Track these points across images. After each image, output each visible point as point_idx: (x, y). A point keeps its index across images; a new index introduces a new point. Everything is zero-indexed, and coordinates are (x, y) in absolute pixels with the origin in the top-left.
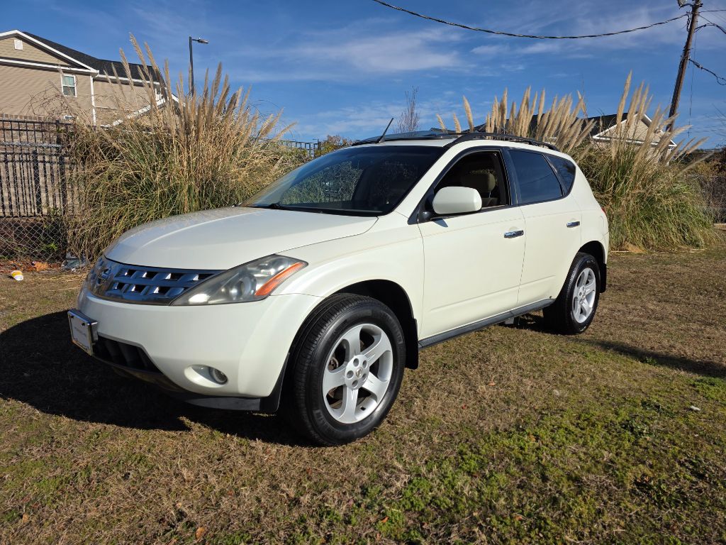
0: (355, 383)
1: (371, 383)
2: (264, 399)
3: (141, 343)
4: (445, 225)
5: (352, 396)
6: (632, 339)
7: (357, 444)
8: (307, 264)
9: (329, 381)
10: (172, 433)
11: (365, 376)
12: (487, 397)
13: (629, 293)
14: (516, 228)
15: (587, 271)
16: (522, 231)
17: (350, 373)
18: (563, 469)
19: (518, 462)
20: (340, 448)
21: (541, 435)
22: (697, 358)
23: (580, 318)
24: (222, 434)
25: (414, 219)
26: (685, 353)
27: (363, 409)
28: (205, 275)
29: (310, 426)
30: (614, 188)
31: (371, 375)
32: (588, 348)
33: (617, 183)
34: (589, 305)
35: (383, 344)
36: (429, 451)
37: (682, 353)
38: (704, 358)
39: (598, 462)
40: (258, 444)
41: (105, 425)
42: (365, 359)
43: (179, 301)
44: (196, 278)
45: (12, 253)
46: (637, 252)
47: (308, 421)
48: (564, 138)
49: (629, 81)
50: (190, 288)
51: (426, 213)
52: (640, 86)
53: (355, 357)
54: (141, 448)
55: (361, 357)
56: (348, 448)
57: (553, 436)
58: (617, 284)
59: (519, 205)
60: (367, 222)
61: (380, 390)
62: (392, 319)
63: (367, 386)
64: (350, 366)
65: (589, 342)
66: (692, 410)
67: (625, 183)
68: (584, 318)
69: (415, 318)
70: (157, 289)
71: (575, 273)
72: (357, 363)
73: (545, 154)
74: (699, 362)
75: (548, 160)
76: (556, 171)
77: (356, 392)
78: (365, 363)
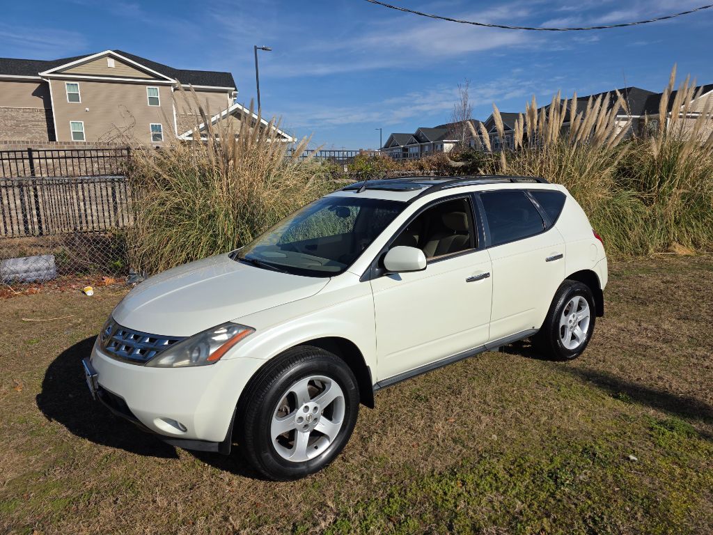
0: (306, 426)
1: (323, 426)
2: (220, 443)
3: (124, 396)
4: (399, 279)
5: (303, 438)
6: (622, 368)
7: (309, 480)
8: (255, 330)
9: (278, 427)
10: (163, 460)
11: (316, 420)
12: (440, 434)
13: (651, 308)
14: (482, 271)
15: (576, 300)
16: (489, 274)
17: (301, 418)
18: (472, 518)
19: (436, 508)
20: (292, 484)
21: (467, 480)
22: (682, 393)
23: (571, 344)
24: (202, 463)
25: (367, 276)
26: (670, 386)
27: (316, 448)
28: (173, 340)
29: (260, 467)
30: (659, 186)
31: (323, 419)
32: (569, 379)
33: (662, 181)
34: (582, 333)
35: (334, 391)
36: (365, 491)
37: (667, 386)
38: (689, 392)
39: (508, 512)
40: (226, 475)
41: (116, 449)
42: (315, 405)
43: (151, 363)
44: (166, 343)
46: (685, 253)
47: (257, 462)
48: (597, 141)
49: (674, 74)
50: (160, 352)
52: (686, 80)
53: (305, 405)
54: (135, 474)
55: (311, 404)
56: (298, 484)
57: (479, 482)
58: (641, 296)
59: (487, 248)
60: (321, 281)
61: (333, 431)
63: (318, 428)
64: (300, 412)
66: (629, 459)
67: (671, 182)
68: (576, 345)
69: (367, 365)
70: (139, 350)
71: (561, 302)
72: (307, 409)
73: (526, 190)
74: (681, 397)
75: (530, 197)
76: (538, 206)
77: (307, 434)
78: (316, 408)
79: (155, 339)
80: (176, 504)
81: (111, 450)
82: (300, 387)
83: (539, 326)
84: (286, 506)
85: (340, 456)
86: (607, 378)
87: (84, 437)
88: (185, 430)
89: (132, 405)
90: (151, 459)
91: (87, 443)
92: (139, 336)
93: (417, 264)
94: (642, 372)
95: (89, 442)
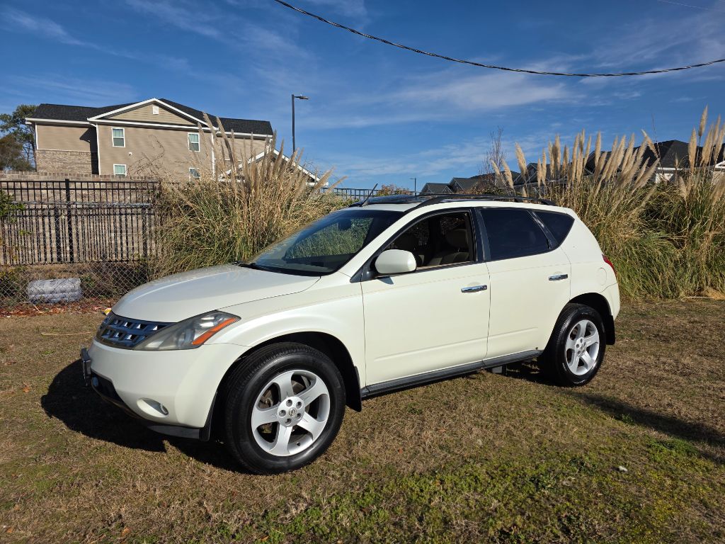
0: (289, 420)
1: (307, 422)
2: (201, 429)
3: (112, 379)
4: (391, 283)
5: (285, 433)
6: (630, 395)
7: (289, 476)
8: (240, 318)
9: (259, 418)
10: (150, 453)
11: (299, 415)
12: (428, 442)
13: (674, 345)
14: (478, 283)
15: (583, 324)
16: (486, 286)
17: (283, 412)
18: (444, 512)
19: (409, 503)
20: (271, 477)
21: (446, 480)
22: (690, 419)
23: (578, 370)
24: (187, 458)
25: (358, 278)
26: (679, 413)
27: (299, 445)
28: (162, 326)
29: (238, 455)
30: (690, 229)
31: (306, 416)
33: (693, 223)
34: (591, 360)
35: (319, 388)
36: (342, 486)
37: (676, 412)
38: (699, 419)
39: (483, 509)
40: (208, 468)
41: (106, 442)
42: (300, 400)
43: (139, 347)
44: (156, 328)
45: (109, 293)
46: (718, 298)
47: (236, 451)
49: (704, 117)
50: (149, 336)
52: (717, 122)
53: (288, 399)
55: (295, 399)
56: (276, 478)
57: (457, 482)
58: (665, 334)
59: (485, 261)
60: (308, 282)
61: (316, 428)
63: (302, 424)
64: (283, 405)
65: (580, 395)
66: (618, 469)
67: (703, 224)
68: (585, 371)
69: (355, 365)
70: (130, 336)
71: (567, 324)
72: (291, 403)
73: (530, 210)
74: (689, 423)
75: (534, 216)
76: (542, 225)
77: (290, 430)
78: (299, 404)
79: (146, 325)
80: (155, 490)
83: (542, 347)
84: (261, 495)
85: (324, 456)
86: (613, 402)
87: (78, 431)
88: (166, 412)
89: (118, 387)
90: (139, 452)
91: (82, 437)
92: (132, 323)
93: (407, 266)
94: (653, 399)
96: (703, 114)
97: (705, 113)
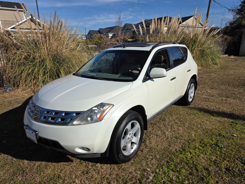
2: (102, 153)
3: (58, 141)
7: (132, 161)
8: (114, 105)
12: (169, 136)
15: (192, 84)
16: (175, 77)
17: (128, 138)
18: (202, 165)
21: (191, 152)
22: (228, 112)
23: (190, 100)
24: (84, 161)
26: (224, 110)
27: (133, 148)
28: (78, 113)
31: (134, 137)
32: (195, 112)
34: (192, 95)
35: (138, 126)
37: (223, 110)
38: (230, 112)
39: (211, 161)
40: (99, 165)
42: (133, 132)
44: (74, 115)
48: (176, 32)
51: (148, 77)
53: (129, 133)
54: (57, 171)
55: (131, 132)
56: (129, 163)
57: (195, 152)
59: (173, 68)
61: (137, 141)
62: (140, 117)
63: (133, 141)
64: (128, 136)
65: (194, 109)
67: (195, 46)
70: (60, 119)
74: (229, 113)
75: (180, 49)
76: (183, 52)
77: (130, 144)
81: (39, 163)
82: (129, 126)
83: (183, 95)
87: (23, 159)
91: (26, 162)
92: (57, 112)
93: (164, 74)
95: (26, 161)
96: (196, 9)
97: (197, 8)
